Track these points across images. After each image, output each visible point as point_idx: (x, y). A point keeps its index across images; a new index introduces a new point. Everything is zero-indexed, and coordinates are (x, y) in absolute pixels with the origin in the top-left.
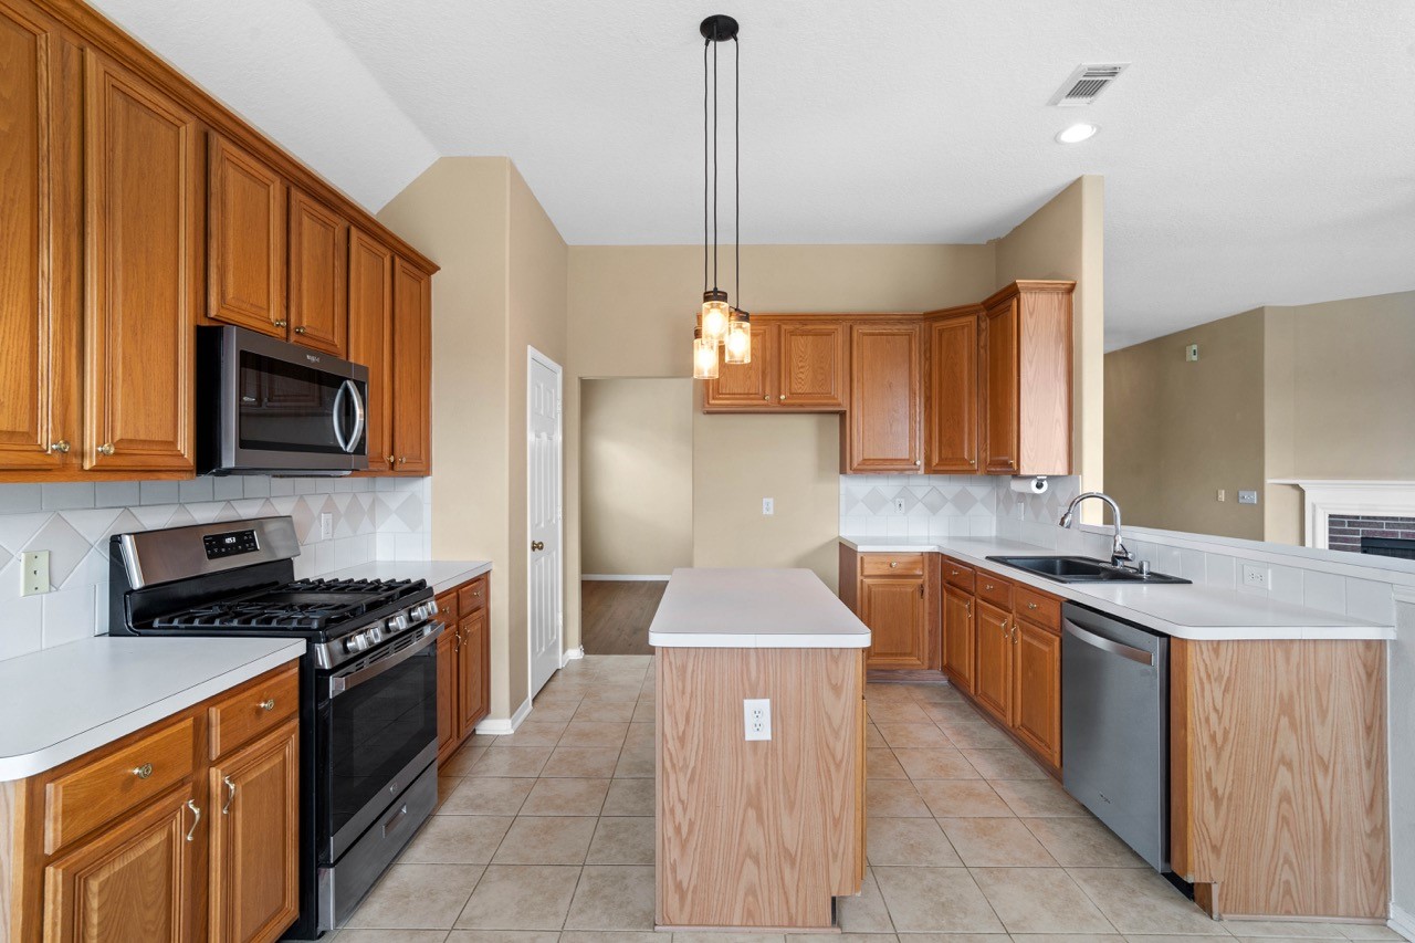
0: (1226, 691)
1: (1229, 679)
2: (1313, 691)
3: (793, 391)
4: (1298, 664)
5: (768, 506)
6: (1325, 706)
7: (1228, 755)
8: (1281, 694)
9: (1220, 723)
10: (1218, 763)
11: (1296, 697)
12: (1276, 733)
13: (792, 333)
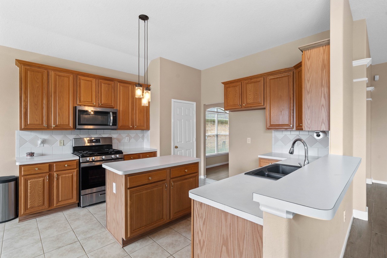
0: (204, 224)
1: (205, 219)
2: (236, 240)
3: (248, 102)
4: (230, 224)
5: (249, 140)
6: (241, 250)
7: (204, 252)
8: (223, 236)
9: (202, 236)
10: (201, 253)
11: (229, 239)
12: (221, 252)
13: (247, 83)
